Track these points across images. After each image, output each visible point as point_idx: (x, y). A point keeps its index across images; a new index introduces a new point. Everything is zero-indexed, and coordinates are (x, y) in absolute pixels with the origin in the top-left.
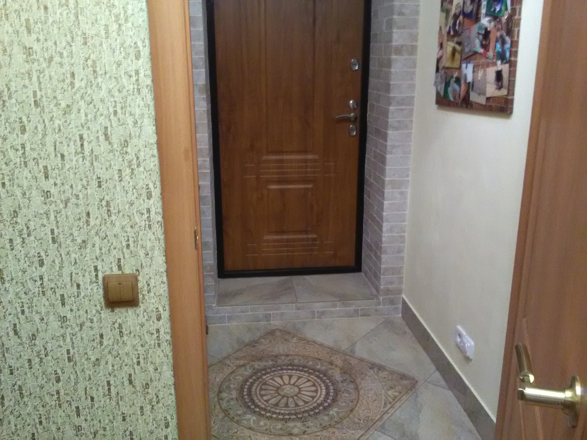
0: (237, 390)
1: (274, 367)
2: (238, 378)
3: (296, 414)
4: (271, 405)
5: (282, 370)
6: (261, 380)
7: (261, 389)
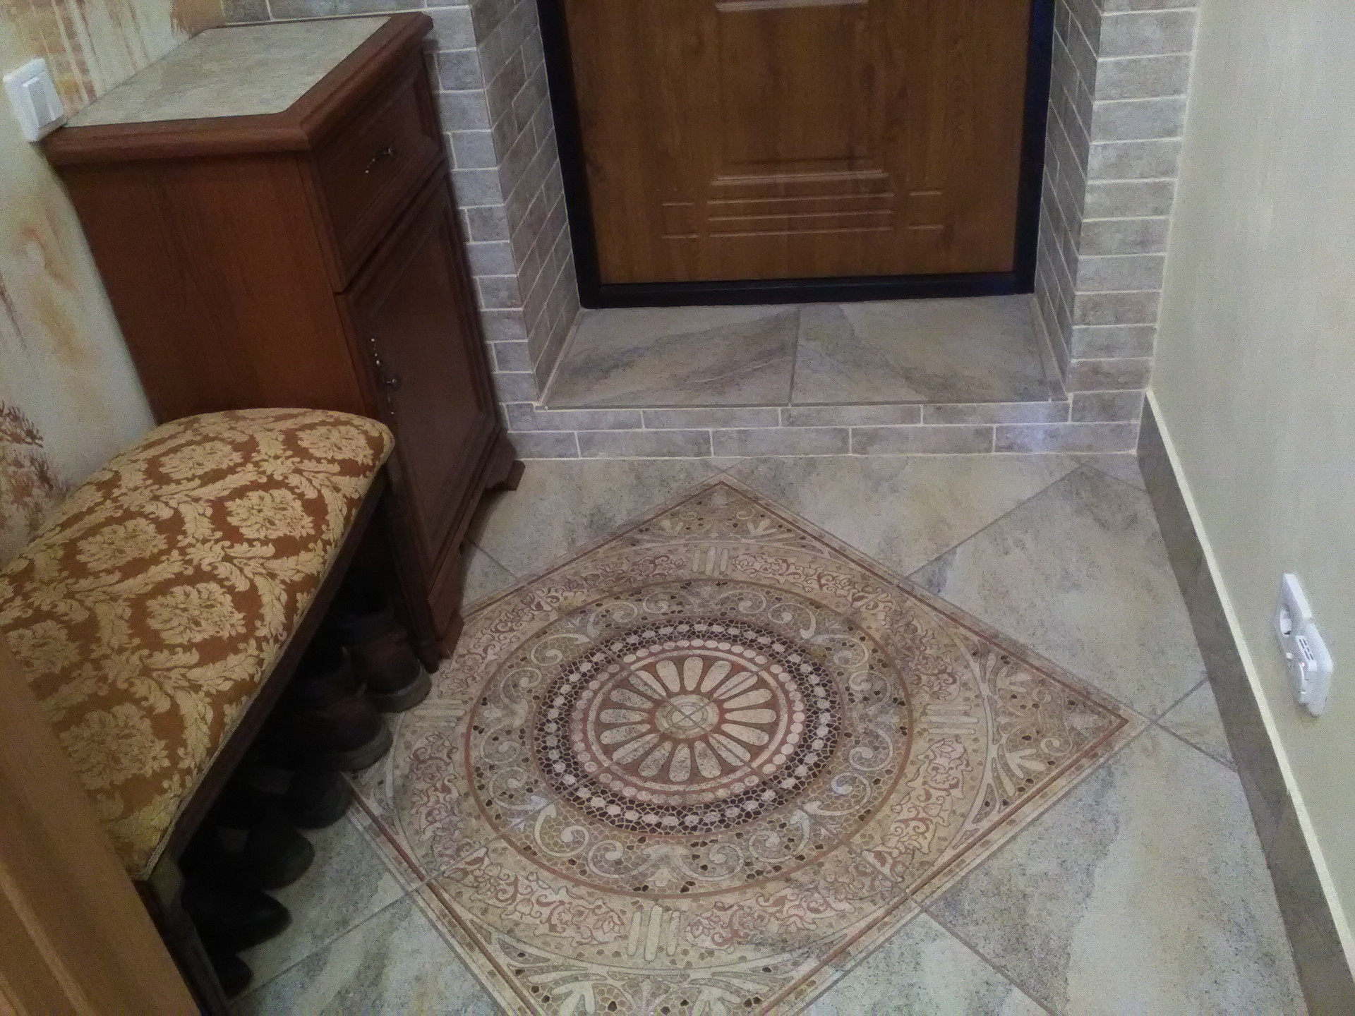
0: (536, 698)
1: (669, 623)
2: (550, 653)
3: (680, 812)
4: (615, 768)
5: (691, 635)
6: (613, 668)
7: (607, 704)
